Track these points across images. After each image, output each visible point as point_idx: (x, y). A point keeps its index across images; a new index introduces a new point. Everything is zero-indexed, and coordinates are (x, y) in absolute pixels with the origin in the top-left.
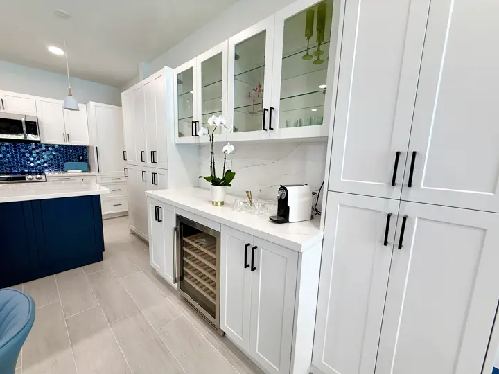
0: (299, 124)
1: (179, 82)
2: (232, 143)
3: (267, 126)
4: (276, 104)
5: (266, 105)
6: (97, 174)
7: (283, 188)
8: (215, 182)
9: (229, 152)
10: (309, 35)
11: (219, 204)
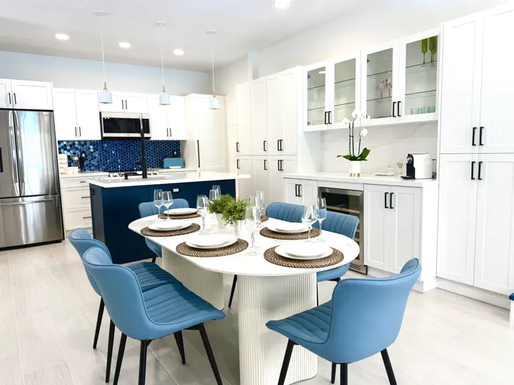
0: (420, 111)
1: (309, 77)
2: (366, 128)
3: (396, 114)
4: (402, 99)
5: (395, 99)
6: (198, 169)
7: (410, 156)
8: (352, 158)
9: (364, 135)
10: (424, 51)
11: (356, 175)
